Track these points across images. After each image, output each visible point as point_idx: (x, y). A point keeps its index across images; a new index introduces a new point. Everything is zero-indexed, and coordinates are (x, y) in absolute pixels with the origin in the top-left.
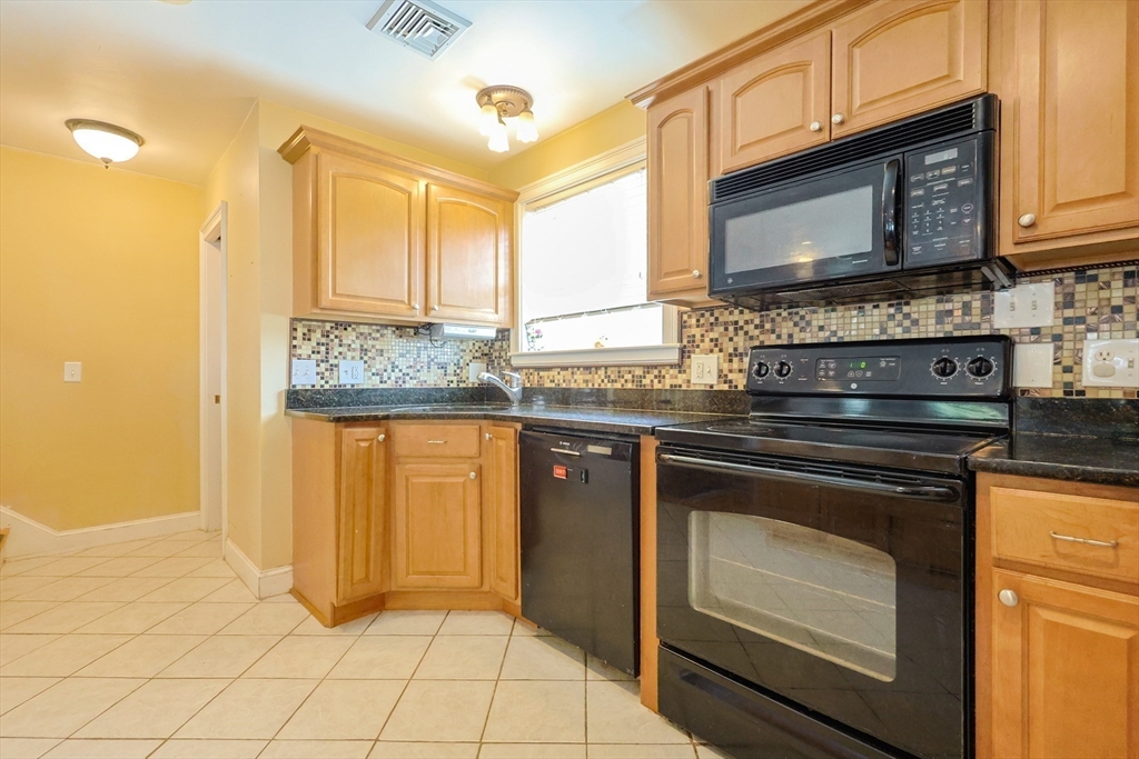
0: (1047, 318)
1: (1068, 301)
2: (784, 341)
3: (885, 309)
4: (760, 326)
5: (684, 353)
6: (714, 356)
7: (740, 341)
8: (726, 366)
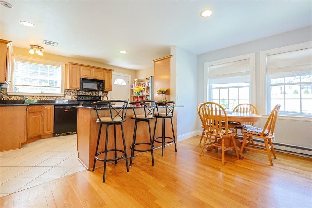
0: (102, 95)
1: (103, 94)
2: (80, 95)
3: (91, 93)
4: (77, 93)
5: (65, 95)
6: (71, 96)
7: (74, 94)
8: (72, 97)
